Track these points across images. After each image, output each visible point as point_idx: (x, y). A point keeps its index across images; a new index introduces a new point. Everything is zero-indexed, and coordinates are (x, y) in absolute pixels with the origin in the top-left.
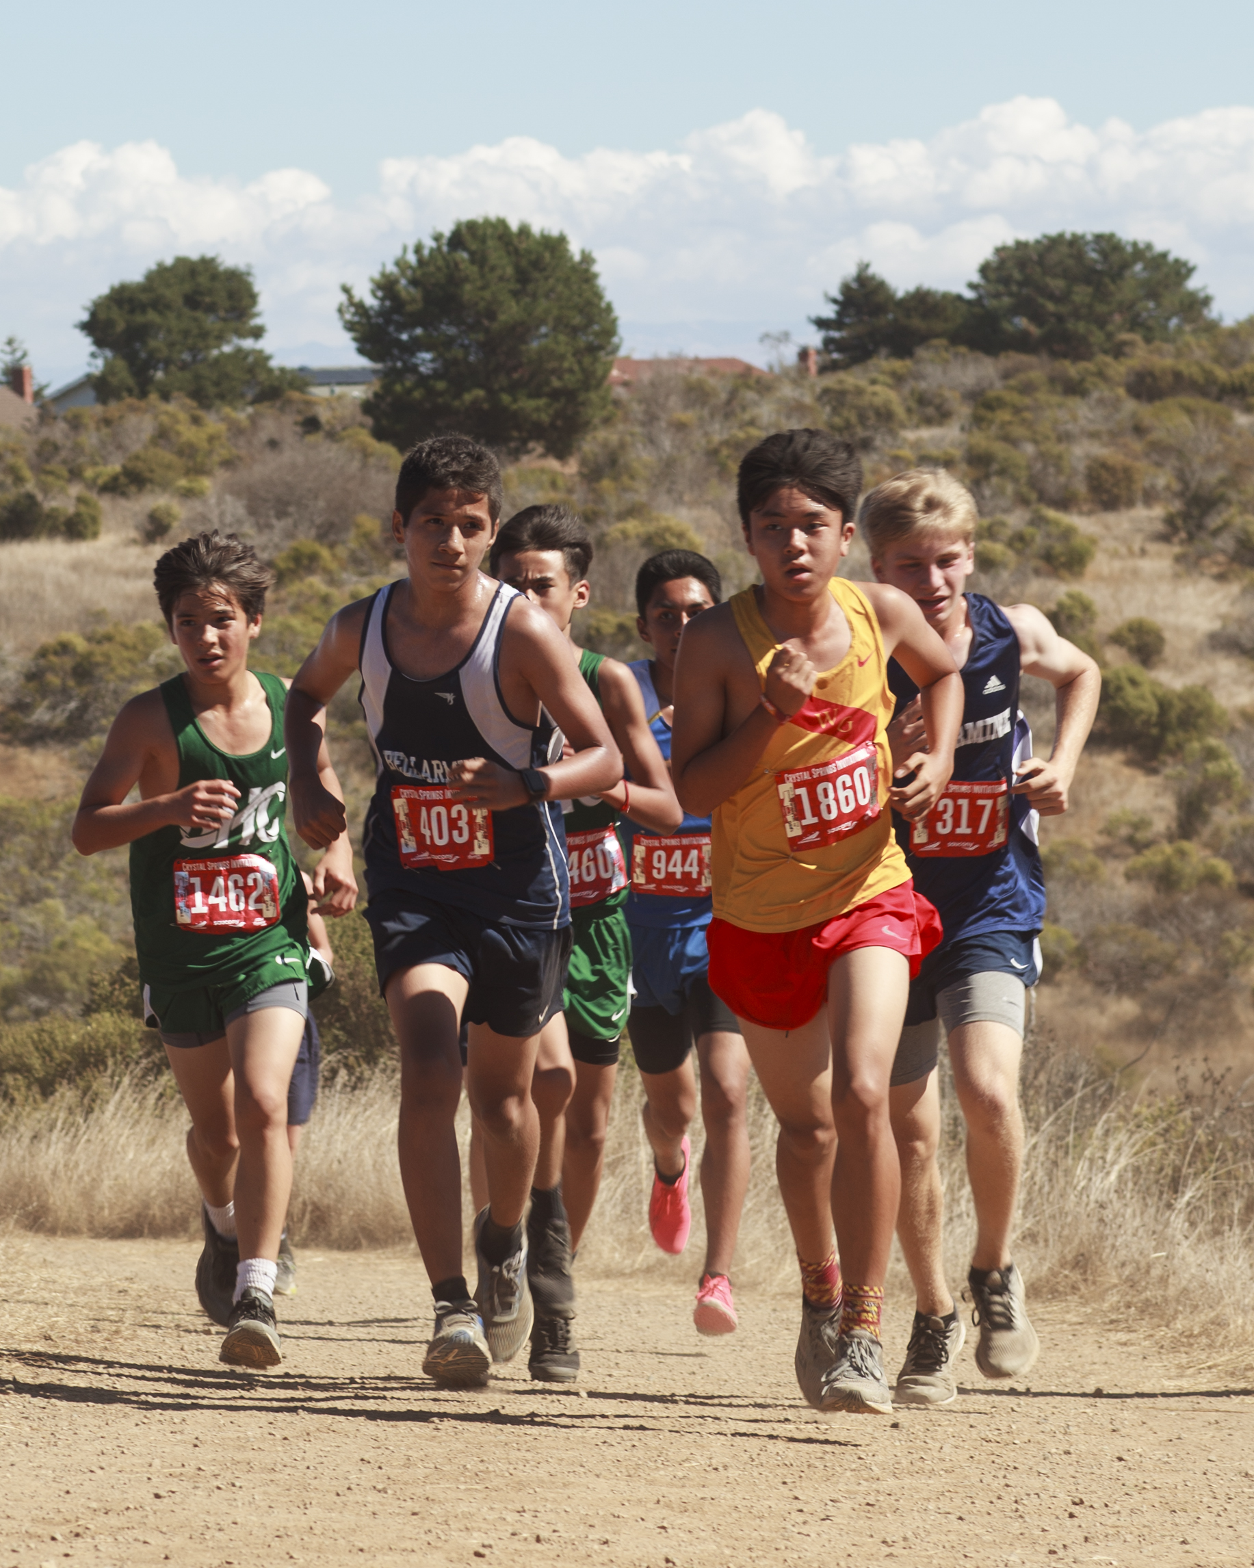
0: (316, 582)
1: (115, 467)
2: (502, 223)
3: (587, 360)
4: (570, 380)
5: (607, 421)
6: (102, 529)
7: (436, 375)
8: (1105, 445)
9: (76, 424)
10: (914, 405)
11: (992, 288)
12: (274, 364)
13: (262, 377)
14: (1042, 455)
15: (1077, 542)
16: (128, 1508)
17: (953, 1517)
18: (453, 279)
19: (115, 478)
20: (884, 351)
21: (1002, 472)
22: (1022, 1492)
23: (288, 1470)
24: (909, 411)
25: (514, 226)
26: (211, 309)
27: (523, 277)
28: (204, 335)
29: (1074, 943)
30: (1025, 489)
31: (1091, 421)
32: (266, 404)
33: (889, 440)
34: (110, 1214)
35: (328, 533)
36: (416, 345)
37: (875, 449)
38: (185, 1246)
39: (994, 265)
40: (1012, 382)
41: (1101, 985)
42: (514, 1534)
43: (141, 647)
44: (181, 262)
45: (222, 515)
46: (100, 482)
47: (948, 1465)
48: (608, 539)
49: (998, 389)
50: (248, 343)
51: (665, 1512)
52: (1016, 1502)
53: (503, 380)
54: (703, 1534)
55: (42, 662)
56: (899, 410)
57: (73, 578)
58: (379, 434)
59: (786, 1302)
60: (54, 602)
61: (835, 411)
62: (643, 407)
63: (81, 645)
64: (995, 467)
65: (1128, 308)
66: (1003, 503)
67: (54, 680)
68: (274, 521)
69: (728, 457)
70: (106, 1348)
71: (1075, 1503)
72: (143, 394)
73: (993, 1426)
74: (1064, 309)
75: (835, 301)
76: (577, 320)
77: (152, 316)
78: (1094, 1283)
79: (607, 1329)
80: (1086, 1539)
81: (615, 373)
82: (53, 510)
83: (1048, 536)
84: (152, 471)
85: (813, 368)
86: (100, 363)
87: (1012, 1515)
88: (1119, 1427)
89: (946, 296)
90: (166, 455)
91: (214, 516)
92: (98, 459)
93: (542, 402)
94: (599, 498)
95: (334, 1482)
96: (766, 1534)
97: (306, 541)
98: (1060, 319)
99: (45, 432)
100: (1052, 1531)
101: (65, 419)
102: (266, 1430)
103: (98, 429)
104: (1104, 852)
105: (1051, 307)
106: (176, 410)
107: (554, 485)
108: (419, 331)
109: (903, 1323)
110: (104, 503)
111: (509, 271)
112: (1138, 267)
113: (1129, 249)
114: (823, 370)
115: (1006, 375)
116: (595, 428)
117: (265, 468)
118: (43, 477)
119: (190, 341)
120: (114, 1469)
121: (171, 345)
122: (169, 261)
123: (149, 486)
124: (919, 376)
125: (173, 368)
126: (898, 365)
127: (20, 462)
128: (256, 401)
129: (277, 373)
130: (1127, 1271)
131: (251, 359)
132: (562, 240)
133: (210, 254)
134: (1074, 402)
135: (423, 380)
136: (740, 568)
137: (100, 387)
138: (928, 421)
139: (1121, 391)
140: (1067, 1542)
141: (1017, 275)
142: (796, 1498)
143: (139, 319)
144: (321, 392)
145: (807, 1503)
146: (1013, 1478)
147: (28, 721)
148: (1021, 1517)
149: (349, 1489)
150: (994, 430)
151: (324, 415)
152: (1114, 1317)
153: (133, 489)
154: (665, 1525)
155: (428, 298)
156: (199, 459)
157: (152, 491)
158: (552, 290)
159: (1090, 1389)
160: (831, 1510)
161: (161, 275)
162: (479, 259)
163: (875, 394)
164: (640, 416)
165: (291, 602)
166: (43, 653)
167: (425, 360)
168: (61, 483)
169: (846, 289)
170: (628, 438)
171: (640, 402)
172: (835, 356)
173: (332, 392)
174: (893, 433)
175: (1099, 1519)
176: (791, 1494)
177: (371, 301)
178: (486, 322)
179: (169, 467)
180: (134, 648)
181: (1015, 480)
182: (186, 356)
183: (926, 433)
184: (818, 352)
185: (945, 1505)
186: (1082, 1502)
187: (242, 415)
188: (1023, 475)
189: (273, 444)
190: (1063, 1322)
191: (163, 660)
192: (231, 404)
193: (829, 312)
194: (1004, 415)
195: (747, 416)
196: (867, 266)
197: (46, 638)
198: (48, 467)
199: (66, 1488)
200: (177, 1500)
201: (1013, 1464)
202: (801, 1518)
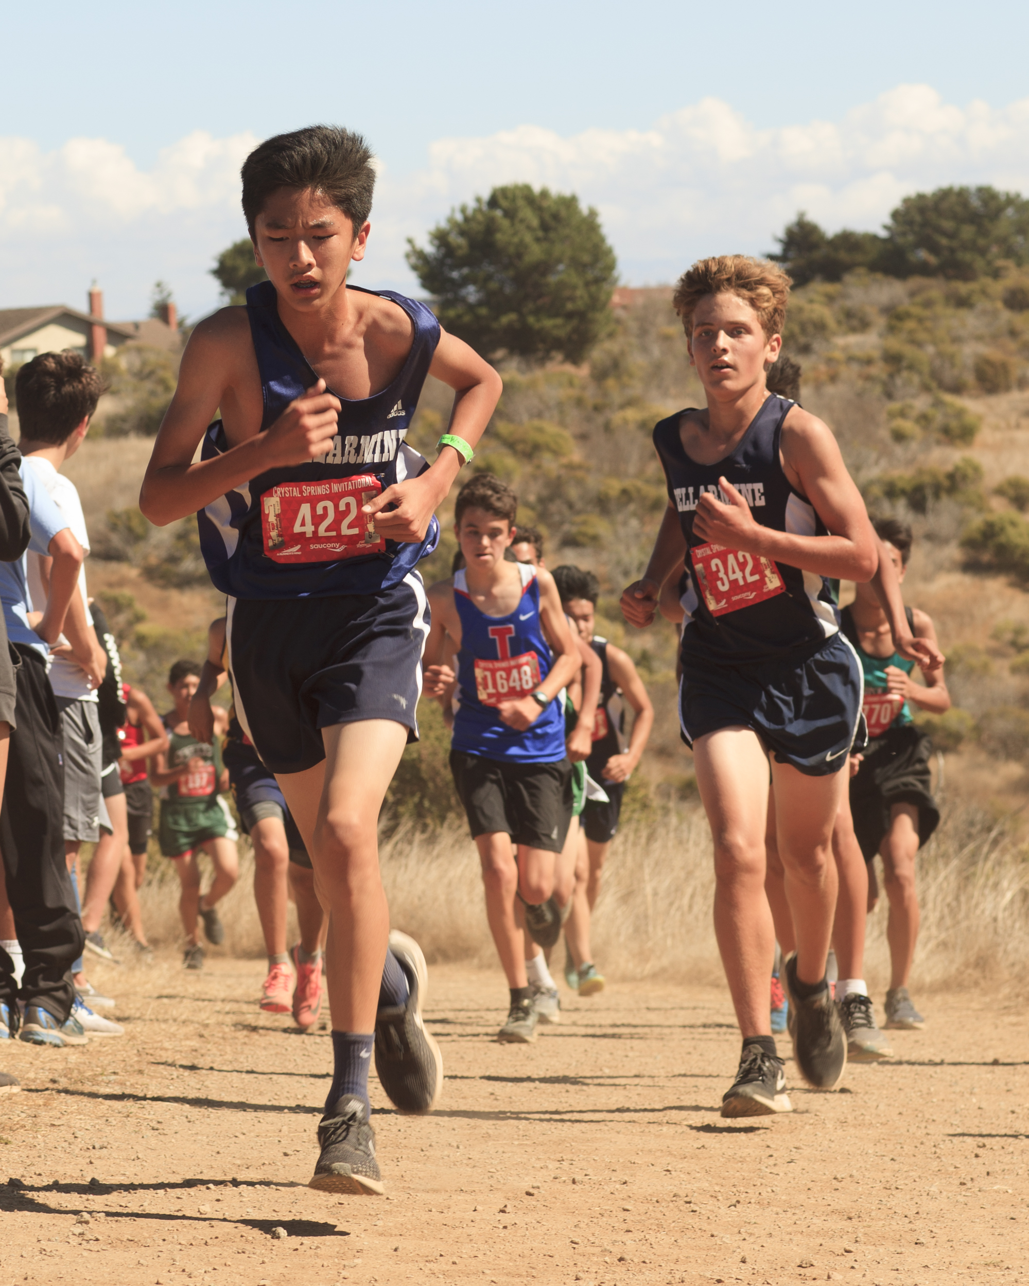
2: (527, 189)
3: (593, 289)
4: (580, 304)
5: (611, 335)
7: (480, 304)
8: (987, 345)
10: (843, 319)
11: (900, 229)
14: (940, 354)
15: (969, 419)
16: (264, 1164)
17: (887, 1159)
18: (490, 228)
20: (819, 278)
21: (911, 367)
23: (384, 1133)
24: (839, 323)
25: (537, 190)
27: (545, 227)
29: (970, 722)
30: (927, 380)
31: (976, 327)
33: (824, 345)
36: (465, 281)
37: (814, 352)
39: (902, 212)
40: (918, 299)
41: (993, 753)
42: (555, 1178)
47: (884, 1120)
48: (613, 425)
49: (906, 305)
51: (669, 1159)
52: (935, 1146)
53: (530, 306)
54: (698, 1175)
56: (831, 323)
62: (638, 324)
64: (904, 363)
65: (1003, 241)
71: (979, 1147)
73: (917, 1089)
74: (955, 244)
75: (781, 241)
76: (586, 258)
80: (988, 1174)
81: (616, 299)
83: (946, 415)
87: (932, 1156)
89: (866, 235)
93: (559, 321)
94: (605, 395)
96: (746, 1174)
98: (952, 251)
100: (962, 1168)
104: (996, 653)
105: (944, 241)
107: (571, 384)
108: (465, 271)
111: (535, 222)
112: (1010, 211)
113: (1003, 198)
115: (912, 294)
116: (601, 341)
120: (252, 1134)
124: (844, 296)
126: (830, 288)
130: (1017, 969)
132: (573, 200)
134: (963, 313)
135: (471, 308)
138: (853, 330)
139: (999, 305)
140: (974, 1176)
141: (918, 218)
142: (768, 1147)
145: (776, 1150)
146: (932, 1128)
148: (938, 1157)
149: (430, 1146)
150: (904, 335)
154: (669, 1168)
155: (474, 244)
158: (567, 236)
159: (990, 1059)
160: (795, 1155)
162: (510, 214)
163: (812, 310)
164: (636, 330)
167: (472, 293)
169: (790, 233)
170: (627, 348)
171: (636, 319)
174: (827, 340)
176: (764, 1144)
177: (428, 248)
178: (516, 262)
181: (920, 373)
183: (853, 340)
186: (984, 1146)
188: (926, 369)
190: (968, 1009)
193: (777, 250)
194: (910, 324)
199: (218, 1150)
200: (302, 1157)
201: (932, 1118)
202: (771, 1161)
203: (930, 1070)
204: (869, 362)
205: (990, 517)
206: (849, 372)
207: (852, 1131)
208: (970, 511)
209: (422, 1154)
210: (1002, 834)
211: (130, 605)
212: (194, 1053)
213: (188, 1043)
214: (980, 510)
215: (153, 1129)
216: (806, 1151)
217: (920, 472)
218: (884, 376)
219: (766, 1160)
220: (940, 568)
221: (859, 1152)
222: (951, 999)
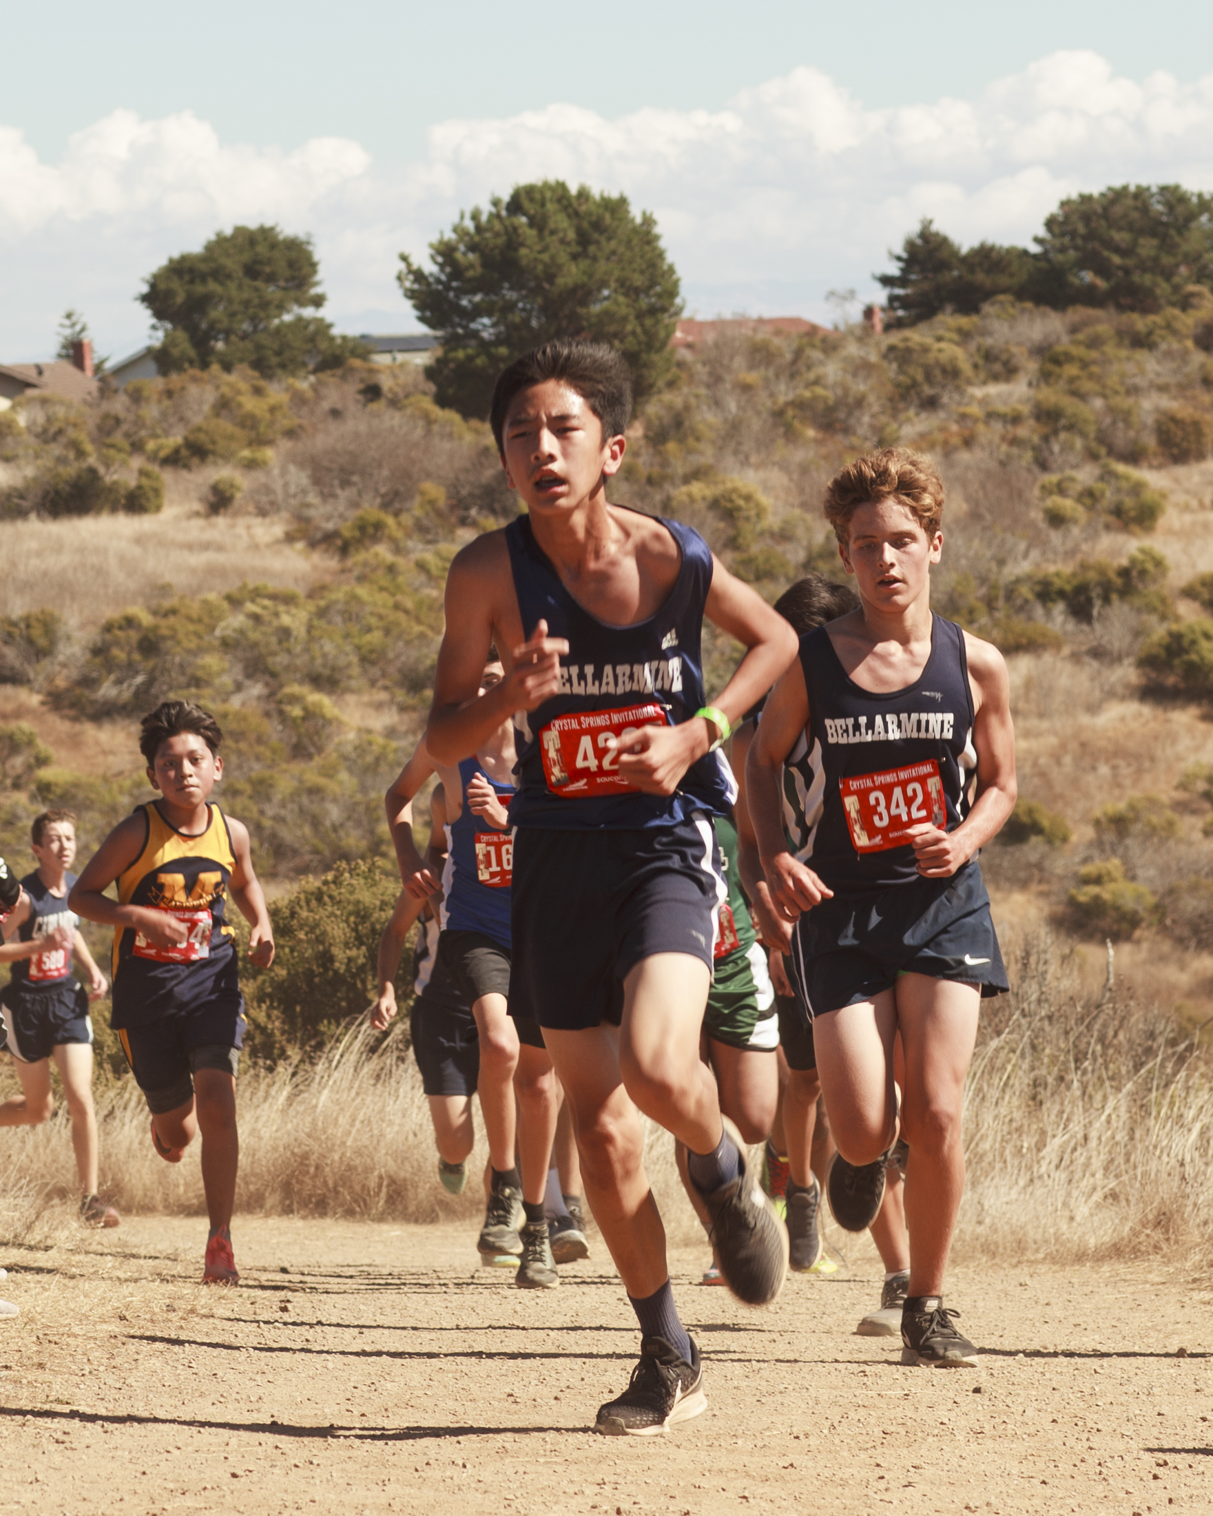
0: (382, 551)
1: (175, 439)
2: (562, 186)
3: (648, 322)
4: (634, 343)
5: (671, 384)
6: (166, 502)
7: (498, 341)
8: (1175, 398)
9: (137, 397)
10: (981, 362)
11: (1057, 242)
12: (335, 331)
13: (323, 345)
14: (1111, 410)
15: (1148, 496)
16: (205, 1489)
17: (1036, 1482)
18: (513, 241)
19: (177, 451)
20: (949, 308)
21: (1070, 428)
22: (1106, 1455)
24: (976, 366)
25: (573, 189)
26: (271, 278)
27: (584, 240)
28: (265, 305)
29: (1151, 900)
30: (1093, 445)
31: (1158, 374)
32: (329, 372)
33: (956, 397)
34: (185, 1192)
35: (393, 501)
36: (477, 312)
37: (943, 407)
38: (261, 1221)
39: (1061, 219)
40: (1080, 336)
41: (1180, 941)
42: (594, 1507)
43: (206, 620)
44: (240, 231)
45: (286, 485)
46: (163, 454)
47: (1032, 1430)
48: (674, 503)
49: (1065, 344)
50: (309, 312)
51: (746, 1482)
52: (1100, 1464)
54: (784, 1503)
55: (108, 637)
56: (965, 366)
57: (136, 551)
58: (442, 401)
59: (867, 1267)
60: (119, 577)
61: (901, 370)
62: (707, 369)
63: (146, 619)
64: (1063, 422)
65: (1193, 259)
66: (1072, 459)
67: (119, 654)
68: (339, 491)
69: (794, 417)
70: (181, 1327)
71: (1158, 1465)
72: (205, 365)
73: (1076, 1389)
74: (1130, 262)
75: (899, 259)
76: (638, 280)
77: (213, 286)
78: (1176, 1242)
79: (686, 1298)
80: (1170, 1501)
81: (679, 334)
82: (115, 483)
83: (1119, 490)
84: (214, 443)
85: (879, 327)
86: (160, 334)
87: (1096, 1478)
88: (1203, 1387)
89: (1011, 251)
90: (225, 425)
91: (278, 486)
92: (159, 431)
94: (665, 464)
95: (413, 1458)
96: (848, 1502)
97: (371, 509)
98: (1127, 271)
99: (106, 406)
100: (1136, 1493)
101: (126, 391)
102: (343, 1407)
103: (159, 401)
104: (1182, 807)
106: (238, 381)
108: (478, 298)
109: (984, 1286)
110: (167, 476)
111: (571, 235)
112: (1204, 218)
113: (1195, 200)
114: (888, 327)
115: (1074, 330)
116: (660, 392)
117: (326, 438)
118: (105, 451)
119: (251, 311)
120: (190, 1449)
121: (233, 315)
122: (228, 231)
123: (211, 458)
124: (984, 332)
125: (233, 338)
126: (964, 321)
127: (82, 437)
128: (318, 369)
129: (339, 341)
131: (312, 328)
132: (623, 201)
133: (268, 224)
134: (1141, 355)
135: (484, 346)
136: (808, 529)
137: (162, 359)
138: (995, 378)
139: (1190, 344)
140: (1152, 1504)
141: (1081, 229)
142: (878, 1465)
143: (199, 289)
144: (382, 360)
145: (889, 1470)
146: (1096, 1441)
147: (94, 696)
148: (1105, 1479)
149: (428, 1464)
150: (1062, 384)
151: (386, 383)
152: (1197, 1276)
153: (195, 461)
154: (746, 1494)
155: (487, 262)
156: (262, 429)
157: (215, 463)
158: (614, 253)
159: (1174, 1349)
160: (913, 1477)
161: (219, 245)
162: (538, 223)
163: (940, 350)
164: (705, 378)
165: (356, 573)
166: (108, 628)
167: (485, 326)
168: (122, 456)
169: (910, 246)
170: (693, 401)
171: (704, 364)
172: (900, 313)
173: (394, 359)
174: (958, 389)
175: (1184, 1480)
176: (873, 1461)
177: (430, 268)
178: (547, 286)
179: (231, 438)
180: (200, 621)
181: (1083, 435)
182: (246, 326)
183: (993, 389)
184: (883, 310)
185: (1027, 1468)
186: (1166, 1463)
187: (304, 384)
188: (1092, 430)
189: (335, 413)
190: (1146, 1282)
191: (229, 632)
192: (293, 374)
193: (894, 269)
194: (1071, 370)
195: (811, 376)
196: (931, 222)
197: (111, 613)
198: (109, 441)
199: (143, 1469)
200: (255, 1479)
201: (1095, 1426)
202: (882, 1485)
203: (1095, 1363)
204: (1016, 419)
205: (1175, 627)
206: (991, 434)
207: (989, 1444)
208: (1153, 619)
209: (417, 1475)
210: (1190, 1048)
211: (30, 743)
212: (113, 1341)
213: (105, 1326)
214: (1163, 618)
215: (57, 1442)
216: (928, 1472)
217: (1084, 566)
218: (1036, 439)
219: (875, 1483)
220: (1111, 694)
221: (999, 1472)
222: (1121, 1268)
